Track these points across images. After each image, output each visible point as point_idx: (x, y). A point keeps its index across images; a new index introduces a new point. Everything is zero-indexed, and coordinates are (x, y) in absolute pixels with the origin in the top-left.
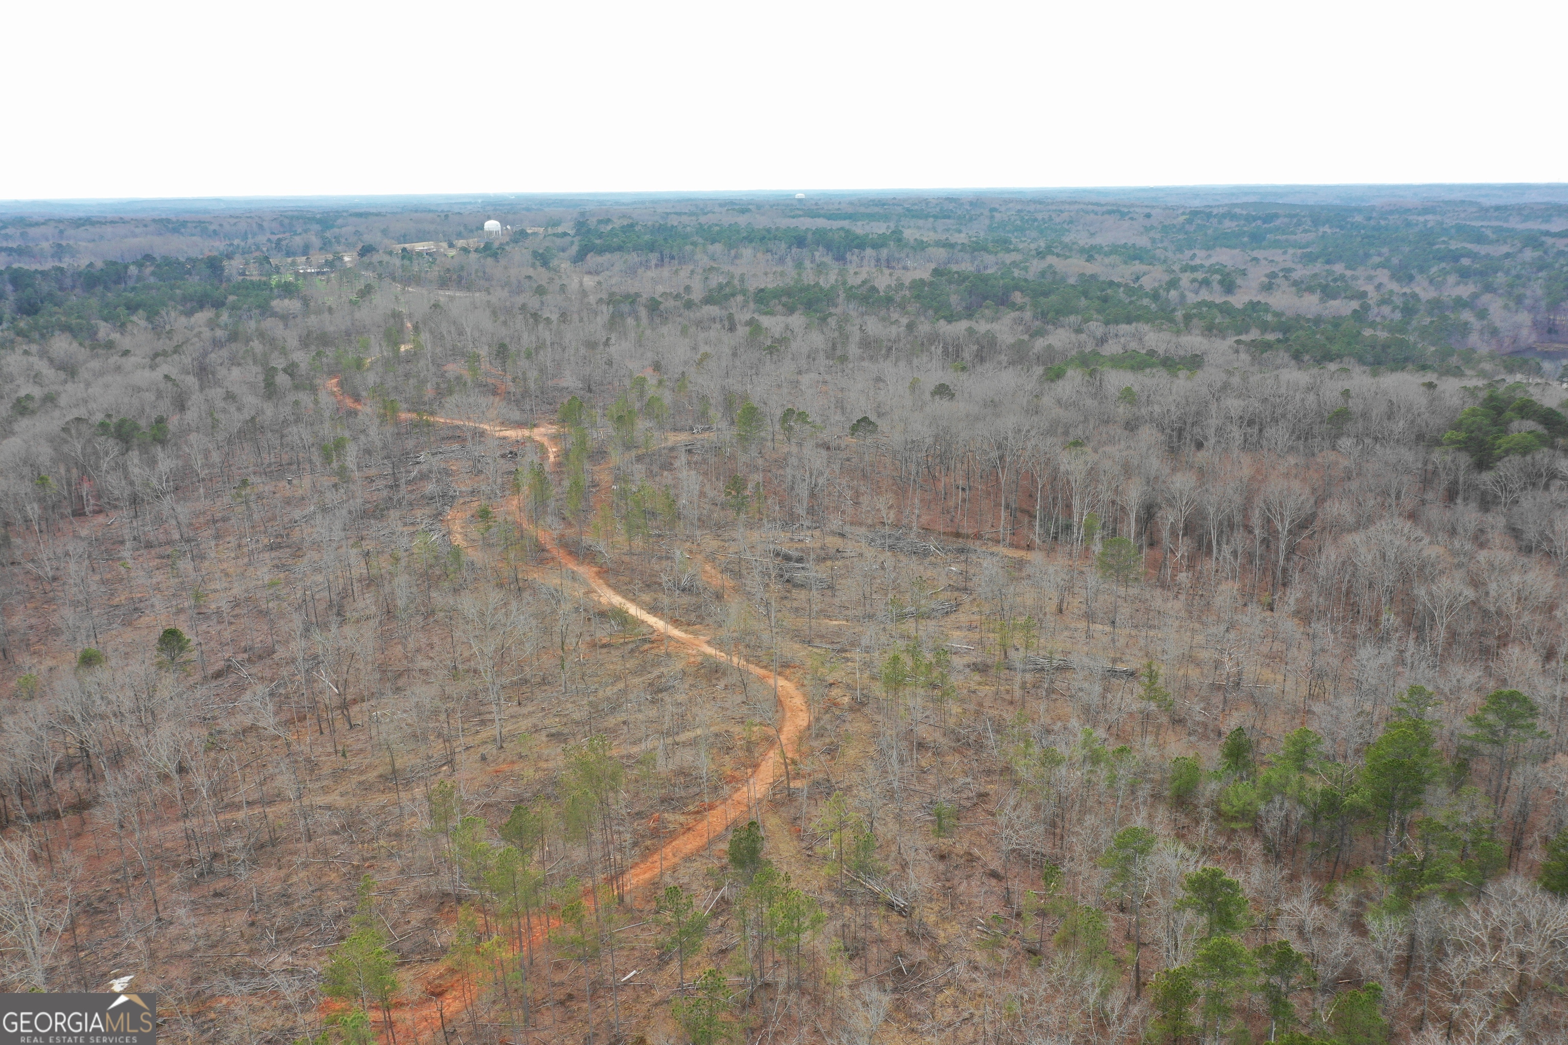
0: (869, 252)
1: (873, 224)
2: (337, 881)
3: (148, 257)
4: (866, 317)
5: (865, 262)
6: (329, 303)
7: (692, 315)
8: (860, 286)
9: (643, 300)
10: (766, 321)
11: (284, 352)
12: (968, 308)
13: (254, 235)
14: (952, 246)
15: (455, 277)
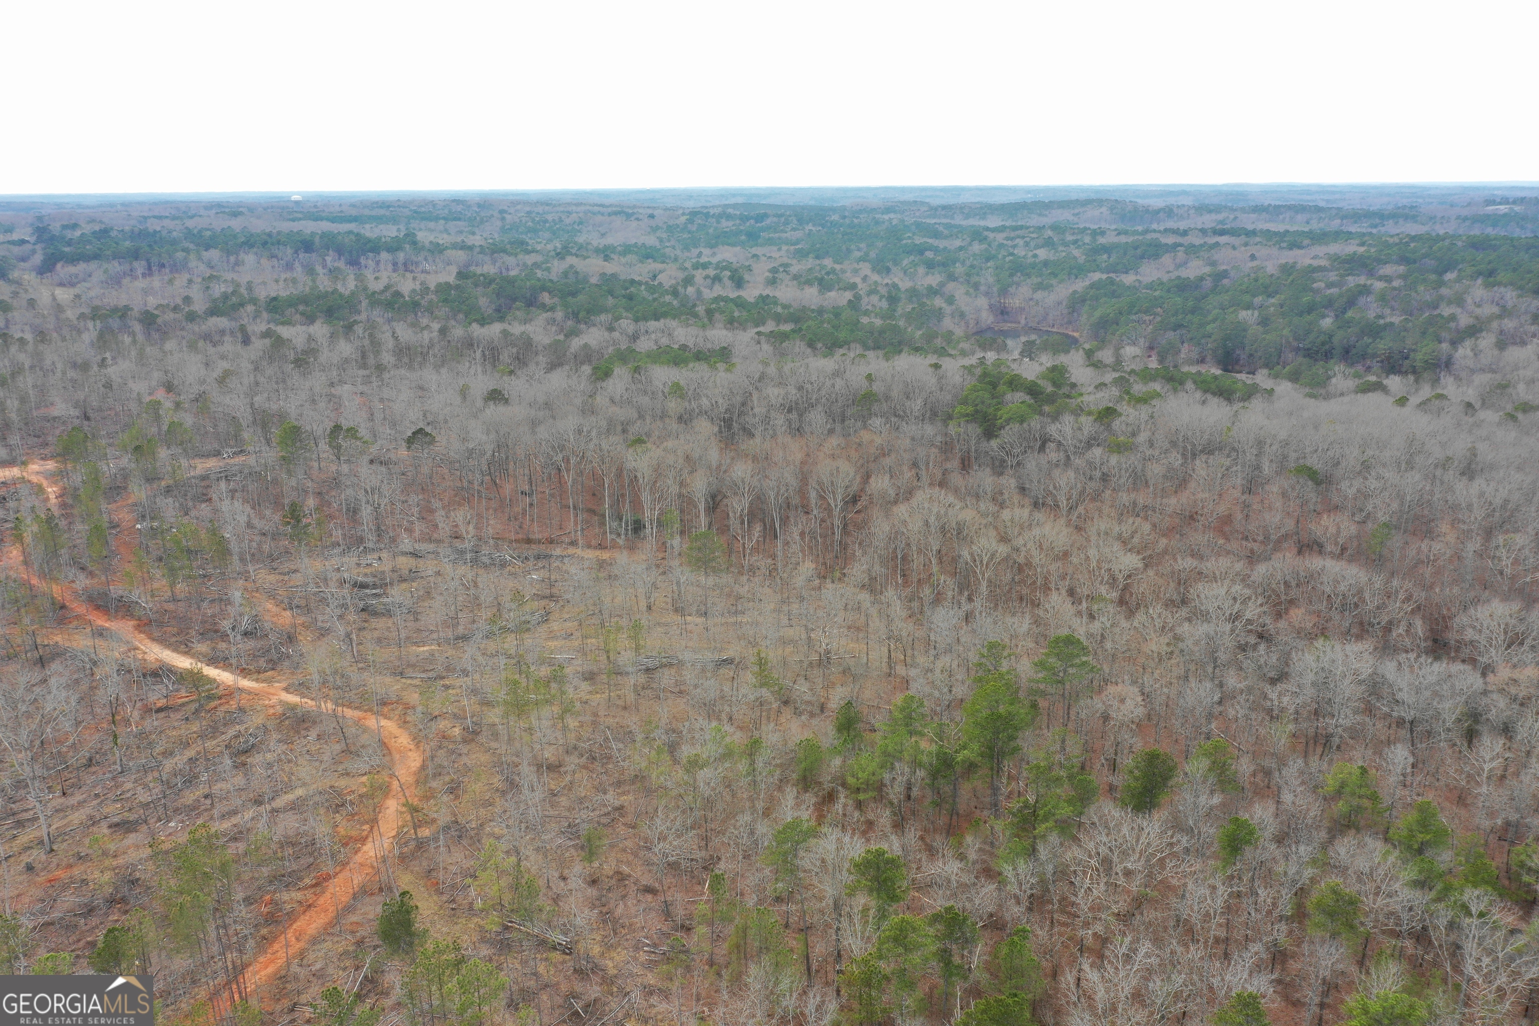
0: (384, 255)
1: (381, 226)
4: (394, 324)
5: (382, 266)
7: (196, 328)
8: (383, 292)
9: (135, 313)
10: (285, 332)
12: (498, 310)
14: (471, 248)
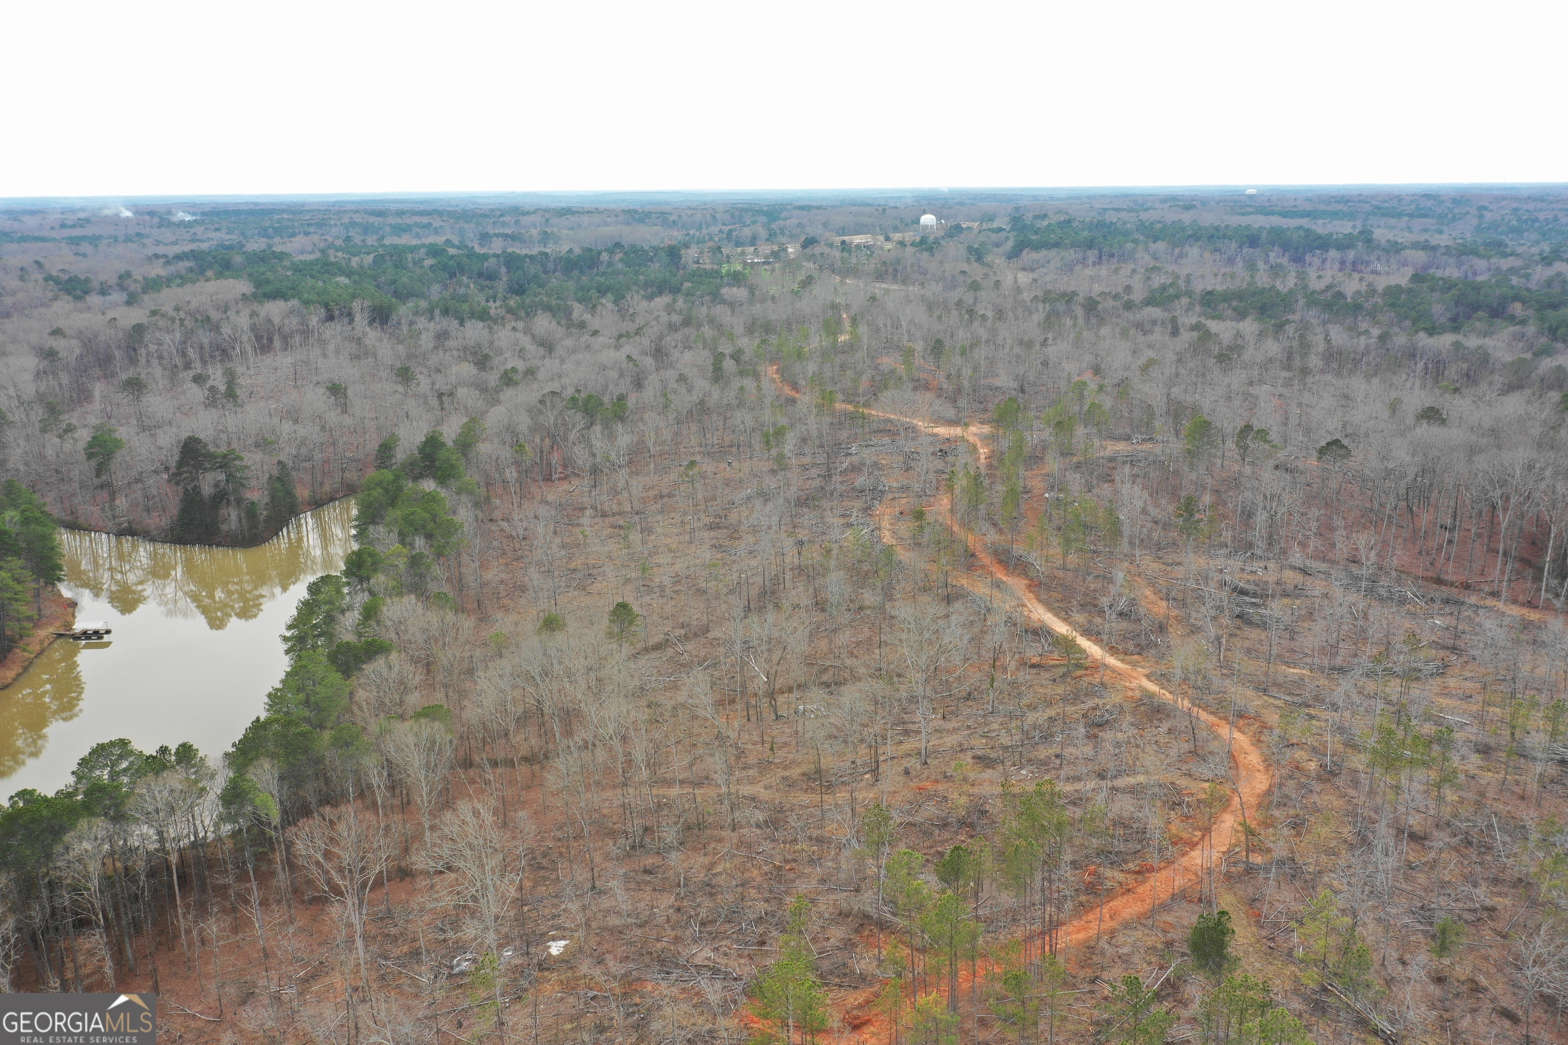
0: (1333, 253)
1: (1335, 222)
2: (759, 879)
3: (618, 245)
4: (1330, 326)
5: (1328, 264)
6: (772, 293)
7: (1131, 317)
8: (1323, 291)
9: (1080, 299)
10: (1214, 326)
11: (731, 337)
12: (1454, 319)
13: (708, 226)
14: (1434, 249)
15: (890, 270)
